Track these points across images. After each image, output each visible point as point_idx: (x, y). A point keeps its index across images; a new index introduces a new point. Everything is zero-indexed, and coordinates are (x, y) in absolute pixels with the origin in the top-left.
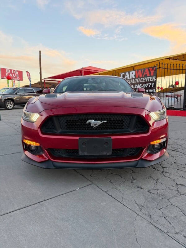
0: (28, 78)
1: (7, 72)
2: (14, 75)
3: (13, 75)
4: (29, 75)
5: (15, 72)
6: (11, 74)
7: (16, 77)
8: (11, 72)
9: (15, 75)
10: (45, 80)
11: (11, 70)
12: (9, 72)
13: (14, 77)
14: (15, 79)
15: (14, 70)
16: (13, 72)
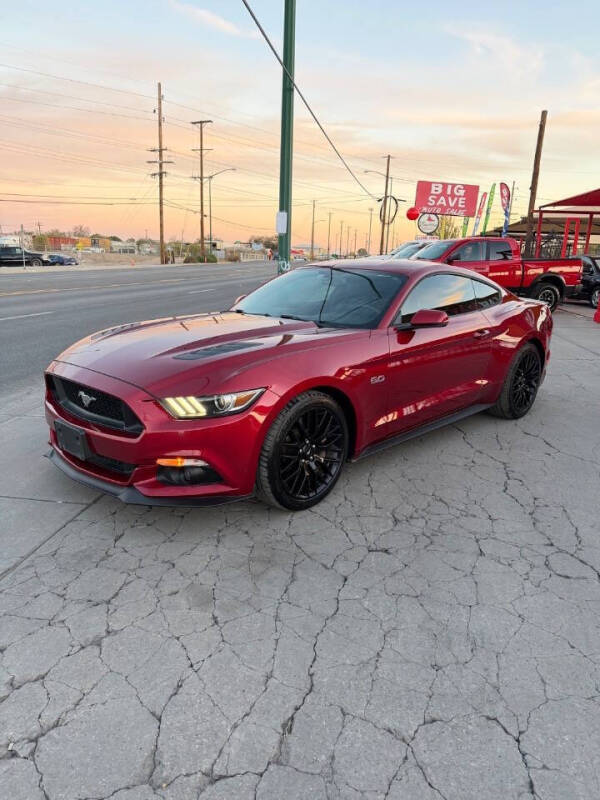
0: (503, 205)
1: (433, 192)
2: (453, 199)
3: (450, 199)
4: (505, 193)
5: (456, 189)
6: (442, 198)
7: (456, 207)
8: (444, 193)
9: (456, 199)
10: (541, 212)
11: (445, 186)
12: (440, 190)
13: (452, 204)
14: (452, 212)
15: (454, 185)
16: (449, 192)
